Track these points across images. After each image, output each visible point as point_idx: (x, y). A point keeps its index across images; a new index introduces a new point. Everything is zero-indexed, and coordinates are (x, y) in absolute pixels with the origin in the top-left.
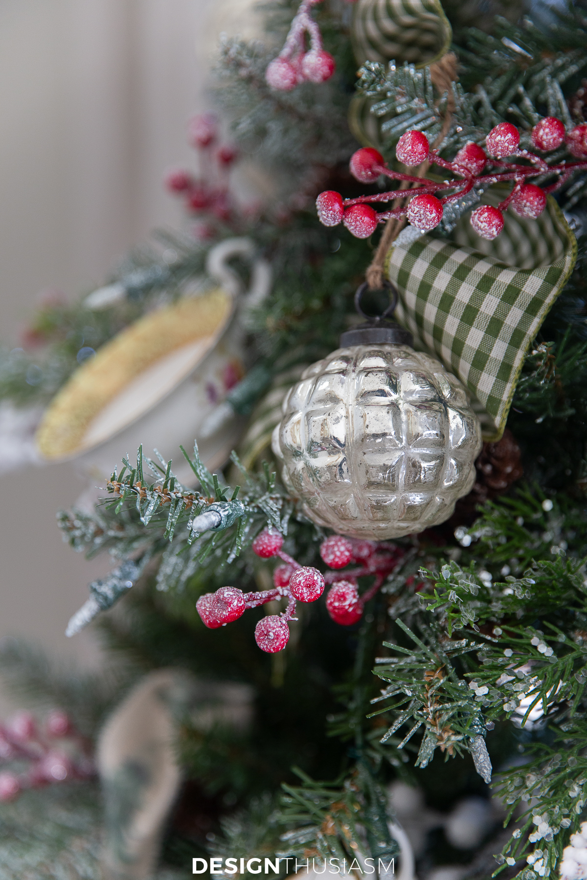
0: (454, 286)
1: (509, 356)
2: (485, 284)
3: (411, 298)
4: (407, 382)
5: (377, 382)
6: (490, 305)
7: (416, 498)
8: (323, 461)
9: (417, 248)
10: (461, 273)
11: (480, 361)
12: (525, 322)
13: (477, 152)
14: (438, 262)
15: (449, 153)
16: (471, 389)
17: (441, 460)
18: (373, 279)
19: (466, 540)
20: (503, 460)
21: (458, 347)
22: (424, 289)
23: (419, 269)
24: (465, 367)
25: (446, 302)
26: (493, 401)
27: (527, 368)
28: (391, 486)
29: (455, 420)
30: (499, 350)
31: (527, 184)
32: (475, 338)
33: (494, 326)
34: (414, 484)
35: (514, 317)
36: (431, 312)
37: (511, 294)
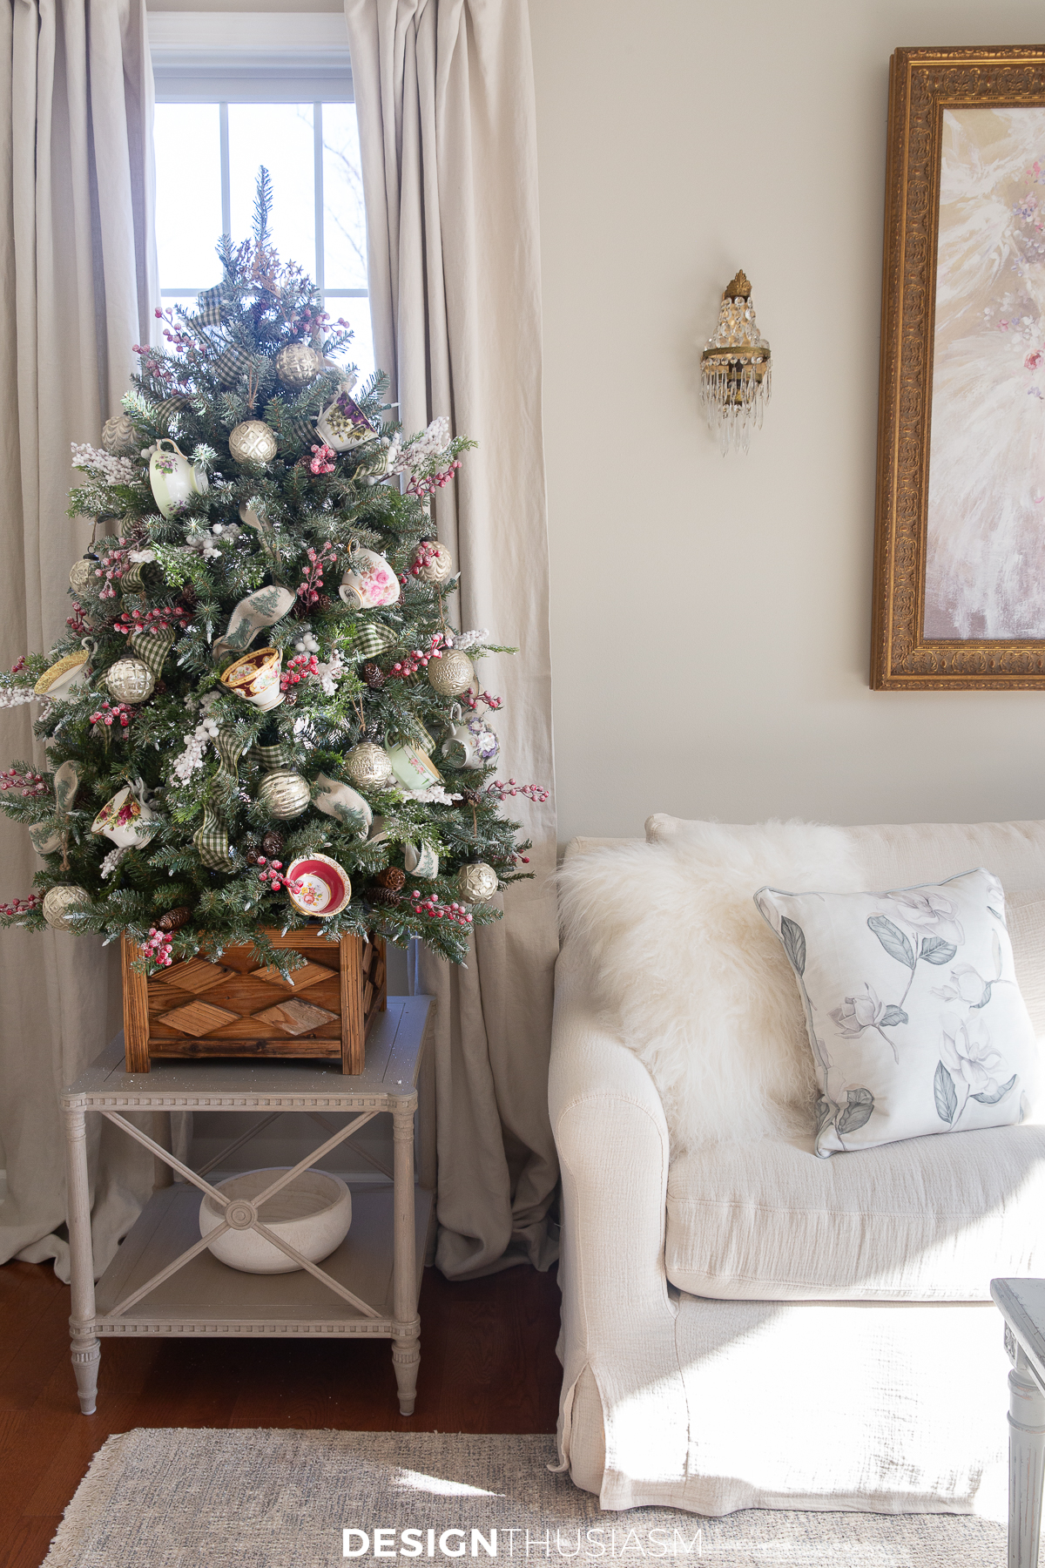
0: (147, 645)
1: (161, 660)
2: (154, 644)
3: (137, 648)
4: (137, 665)
5: (130, 665)
6: (155, 649)
7: (140, 691)
8: (118, 683)
9: (138, 636)
10: (149, 642)
11: (154, 661)
12: (164, 653)
13: (151, 614)
14: (143, 640)
15: (145, 615)
16: (152, 669)
17: (145, 682)
18: (128, 644)
19: (153, 703)
20: (162, 686)
21: (149, 658)
22: (140, 646)
23: (139, 641)
24: (150, 663)
25: (145, 648)
26: (157, 671)
27: (165, 663)
28: (135, 689)
29: (148, 674)
30: (158, 659)
31: (163, 622)
32: (152, 656)
33: (157, 654)
34: (140, 688)
35: (161, 651)
36: (142, 651)
37: (160, 646)
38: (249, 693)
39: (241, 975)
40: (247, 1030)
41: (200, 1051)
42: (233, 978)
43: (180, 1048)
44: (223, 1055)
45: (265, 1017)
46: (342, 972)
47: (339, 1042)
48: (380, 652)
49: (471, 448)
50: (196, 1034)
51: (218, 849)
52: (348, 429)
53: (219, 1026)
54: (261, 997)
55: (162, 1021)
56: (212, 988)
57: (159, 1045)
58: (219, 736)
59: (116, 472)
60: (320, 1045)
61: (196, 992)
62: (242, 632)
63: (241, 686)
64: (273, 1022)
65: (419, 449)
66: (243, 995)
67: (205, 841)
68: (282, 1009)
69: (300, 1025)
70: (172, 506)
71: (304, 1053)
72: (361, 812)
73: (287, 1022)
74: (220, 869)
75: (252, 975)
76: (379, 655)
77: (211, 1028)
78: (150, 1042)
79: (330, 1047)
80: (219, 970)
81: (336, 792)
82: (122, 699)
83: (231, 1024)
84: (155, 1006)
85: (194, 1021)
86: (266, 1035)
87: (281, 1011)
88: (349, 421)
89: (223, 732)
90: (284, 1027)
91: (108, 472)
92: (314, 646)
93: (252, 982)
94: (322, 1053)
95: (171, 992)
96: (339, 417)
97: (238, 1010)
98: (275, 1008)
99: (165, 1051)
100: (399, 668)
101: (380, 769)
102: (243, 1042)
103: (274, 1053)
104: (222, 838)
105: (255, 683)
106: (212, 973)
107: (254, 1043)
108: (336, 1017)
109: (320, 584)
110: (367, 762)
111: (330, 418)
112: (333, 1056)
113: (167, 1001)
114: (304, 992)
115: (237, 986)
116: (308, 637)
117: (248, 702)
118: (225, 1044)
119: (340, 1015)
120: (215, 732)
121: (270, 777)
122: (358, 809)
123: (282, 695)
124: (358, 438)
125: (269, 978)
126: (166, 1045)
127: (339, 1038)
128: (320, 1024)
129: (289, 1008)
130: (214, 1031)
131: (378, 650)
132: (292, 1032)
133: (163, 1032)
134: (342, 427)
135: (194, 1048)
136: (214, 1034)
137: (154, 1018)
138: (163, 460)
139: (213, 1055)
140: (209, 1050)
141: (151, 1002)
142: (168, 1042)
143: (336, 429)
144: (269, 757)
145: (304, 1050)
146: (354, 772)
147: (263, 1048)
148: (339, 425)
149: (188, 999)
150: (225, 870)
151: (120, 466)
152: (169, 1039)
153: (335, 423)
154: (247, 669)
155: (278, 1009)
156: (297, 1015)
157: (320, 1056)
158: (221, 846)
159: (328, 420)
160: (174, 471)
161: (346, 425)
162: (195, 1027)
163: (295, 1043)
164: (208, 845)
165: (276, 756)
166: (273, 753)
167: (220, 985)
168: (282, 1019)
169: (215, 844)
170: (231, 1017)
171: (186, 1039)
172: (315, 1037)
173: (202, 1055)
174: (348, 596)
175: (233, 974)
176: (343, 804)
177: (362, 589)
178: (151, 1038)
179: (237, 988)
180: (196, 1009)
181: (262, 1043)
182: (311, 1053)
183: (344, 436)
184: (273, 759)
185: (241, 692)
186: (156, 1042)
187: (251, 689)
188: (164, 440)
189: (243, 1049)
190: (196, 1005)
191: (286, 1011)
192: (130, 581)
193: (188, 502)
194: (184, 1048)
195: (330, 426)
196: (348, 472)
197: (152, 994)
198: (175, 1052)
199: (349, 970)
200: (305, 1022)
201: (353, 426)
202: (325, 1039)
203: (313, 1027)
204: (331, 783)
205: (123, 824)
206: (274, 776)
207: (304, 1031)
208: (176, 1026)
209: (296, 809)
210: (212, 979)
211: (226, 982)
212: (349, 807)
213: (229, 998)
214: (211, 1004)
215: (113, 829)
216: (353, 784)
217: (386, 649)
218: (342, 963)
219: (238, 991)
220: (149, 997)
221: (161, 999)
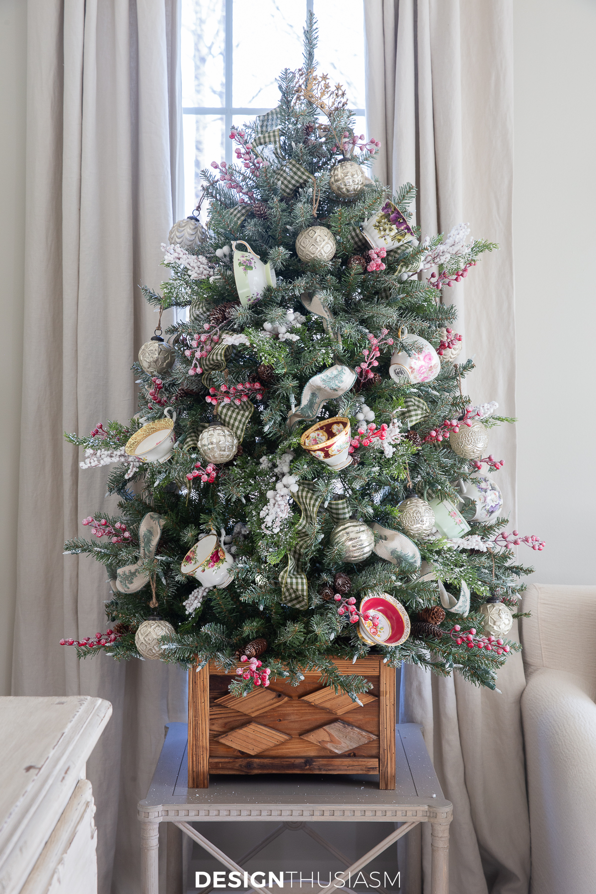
0: (232, 414)
1: (243, 427)
2: (238, 414)
3: (223, 417)
4: (224, 431)
5: (220, 432)
6: (239, 417)
7: (228, 453)
8: (209, 446)
9: (224, 407)
10: (233, 412)
11: (237, 428)
12: (246, 421)
13: (236, 388)
14: (228, 409)
15: (230, 389)
16: (236, 433)
17: (232, 446)
18: (217, 413)
19: (235, 464)
20: (243, 449)
21: (233, 425)
22: (226, 415)
23: (225, 411)
25: (231, 417)
26: (240, 436)
27: (246, 429)
28: (224, 451)
29: (234, 438)
30: (241, 426)
31: (245, 395)
32: (237, 424)
33: (240, 422)
34: (227, 451)
35: (244, 419)
36: (227, 419)
37: (243, 415)
38: (327, 455)
39: (293, 700)
40: (297, 749)
41: (254, 768)
42: (286, 703)
43: (237, 765)
44: (274, 772)
45: (312, 737)
46: (381, 698)
47: (377, 760)
48: (418, 421)
49: (493, 249)
50: (252, 753)
51: (300, 587)
52: (393, 233)
53: (272, 745)
54: (308, 720)
55: (222, 741)
56: (266, 712)
57: (217, 763)
58: (298, 491)
59: (197, 268)
60: (360, 763)
61: (253, 715)
62: (311, 404)
63: (322, 450)
64: (320, 742)
65: (445, 250)
66: (293, 718)
67: (289, 580)
68: (327, 730)
69: (343, 745)
70: (250, 297)
71: (346, 770)
72: (414, 557)
73: (332, 741)
74: (294, 605)
75: (303, 700)
76: (417, 424)
77: (265, 747)
78: (211, 760)
79: (369, 764)
80: (273, 695)
81: (393, 539)
82: (213, 460)
83: (282, 743)
84: (215, 728)
85: (251, 741)
86: (312, 753)
87: (327, 732)
88: (394, 227)
89: (301, 488)
90: (329, 746)
91: (190, 268)
92: (371, 415)
93: (301, 706)
94: (362, 770)
95: (230, 715)
96: (385, 223)
97: (287, 732)
98: (321, 730)
99: (223, 768)
100: (435, 435)
101: (428, 520)
102: (292, 760)
103: (320, 770)
104: (302, 578)
105: (334, 447)
106: (268, 698)
107: (302, 760)
108: (375, 737)
109: (376, 364)
110: (419, 515)
111: (377, 224)
112: (371, 773)
113: (226, 724)
114: (347, 715)
115: (289, 710)
116: (366, 408)
117: (323, 463)
118: (276, 761)
119: (378, 736)
120: (295, 488)
121: (342, 527)
122: (411, 554)
123: (350, 457)
124: (399, 240)
125: (317, 703)
126: (225, 763)
127: (377, 756)
128: (361, 744)
129: (334, 730)
130: (268, 750)
131: (417, 420)
132: (336, 751)
133: (221, 751)
134: (387, 231)
135: (249, 766)
136: (266, 753)
137: (215, 738)
138: (244, 259)
139: (265, 772)
140: (262, 767)
141: (212, 724)
142: (227, 760)
143: (383, 233)
144: (338, 509)
145: (346, 768)
146: (407, 523)
147: (310, 765)
148: (385, 230)
149: (247, 721)
150: (298, 606)
151: (199, 263)
152: (227, 757)
153: (381, 228)
154: (318, 435)
155: (325, 730)
156: (341, 735)
157: (360, 772)
158: (301, 584)
159: (376, 226)
160: (254, 268)
161: (391, 230)
162: (251, 747)
163: (337, 762)
164: (292, 584)
165: (344, 508)
166: (341, 506)
167: (273, 709)
168: (328, 739)
169: (297, 583)
170: (282, 737)
171: (241, 758)
172: (355, 756)
173: (256, 772)
174: (397, 374)
175: (286, 699)
176: (399, 550)
177: (411, 368)
178: (210, 757)
179: (288, 712)
180: (252, 730)
181: (309, 760)
182: (352, 770)
183: (389, 239)
184: (341, 511)
185: (321, 455)
186: (216, 760)
187: (330, 452)
188: (239, 242)
189: (293, 766)
190: (253, 726)
191: (332, 732)
192: (213, 360)
193: (263, 294)
194: (240, 765)
195: (377, 231)
196: (391, 269)
197: (213, 717)
198: (232, 769)
199: (388, 696)
200: (348, 742)
201: (397, 231)
202: (364, 757)
203: (355, 746)
204: (388, 532)
205: (212, 566)
206: (346, 526)
207: (347, 750)
208: (234, 746)
209: (364, 554)
210: (268, 703)
211: (279, 707)
212: (404, 552)
213: (280, 720)
214: (265, 725)
215: (204, 571)
216: (405, 532)
217: (422, 419)
218: (381, 689)
219: (288, 715)
220: (210, 719)
221: (220, 721)
